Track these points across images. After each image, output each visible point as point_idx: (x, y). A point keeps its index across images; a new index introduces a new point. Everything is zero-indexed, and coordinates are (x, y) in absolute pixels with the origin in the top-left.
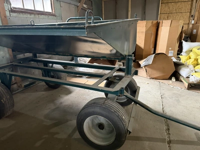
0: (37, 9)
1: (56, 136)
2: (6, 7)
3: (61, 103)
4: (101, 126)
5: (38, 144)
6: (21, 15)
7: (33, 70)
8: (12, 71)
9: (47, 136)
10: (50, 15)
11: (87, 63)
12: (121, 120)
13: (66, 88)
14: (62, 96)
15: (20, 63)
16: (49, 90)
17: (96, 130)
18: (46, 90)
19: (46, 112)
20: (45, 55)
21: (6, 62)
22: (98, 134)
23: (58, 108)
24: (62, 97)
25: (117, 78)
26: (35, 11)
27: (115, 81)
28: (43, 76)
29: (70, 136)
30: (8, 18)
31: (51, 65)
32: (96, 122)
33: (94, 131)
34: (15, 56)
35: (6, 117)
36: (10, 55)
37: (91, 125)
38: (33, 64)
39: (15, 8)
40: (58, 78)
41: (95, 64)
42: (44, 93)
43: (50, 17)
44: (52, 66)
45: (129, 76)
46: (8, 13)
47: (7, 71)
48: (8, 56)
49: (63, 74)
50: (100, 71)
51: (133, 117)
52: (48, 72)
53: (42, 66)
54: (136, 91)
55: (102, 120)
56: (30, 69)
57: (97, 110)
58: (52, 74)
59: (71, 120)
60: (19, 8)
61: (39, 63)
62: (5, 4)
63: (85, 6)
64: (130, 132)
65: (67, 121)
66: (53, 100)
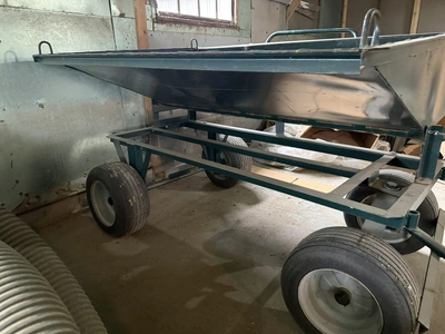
0: (203, 15)
1: (229, 295)
2: (149, 12)
3: (238, 222)
4: (341, 296)
5: (192, 304)
6: (174, 29)
7: (185, 144)
8: (147, 142)
9: (210, 290)
10: (227, 27)
11: (298, 137)
12: (404, 293)
13: (249, 190)
14: (240, 205)
15: (164, 128)
16: (213, 190)
17: (327, 303)
18: (206, 188)
19: (208, 235)
20: (210, 114)
21: (138, 124)
22: (329, 312)
23: (231, 232)
24: (239, 209)
25: (391, 183)
26: (199, 19)
27: (384, 190)
28: (204, 157)
29: (260, 300)
30: (149, 34)
31: (222, 136)
32: (330, 283)
33: (321, 303)
34: (156, 114)
35: (133, 234)
36: (147, 111)
37: (314, 289)
38: (186, 131)
39: (164, 14)
40: (234, 166)
41: (319, 141)
42: (202, 193)
43: (229, 31)
44: (225, 140)
45: (428, 181)
46: (149, 25)
47: (138, 142)
48: (142, 111)
49: (246, 159)
50: (331, 159)
51: (433, 291)
52: (214, 150)
53: (204, 137)
54: (436, 220)
55: (346, 281)
56: (178, 141)
57: (341, 257)
58: (222, 156)
59: (260, 265)
60: (171, 14)
61: (198, 131)
62: (148, 6)
63: (304, 4)
64: (423, 328)
65: (252, 265)
66: (220, 213)
